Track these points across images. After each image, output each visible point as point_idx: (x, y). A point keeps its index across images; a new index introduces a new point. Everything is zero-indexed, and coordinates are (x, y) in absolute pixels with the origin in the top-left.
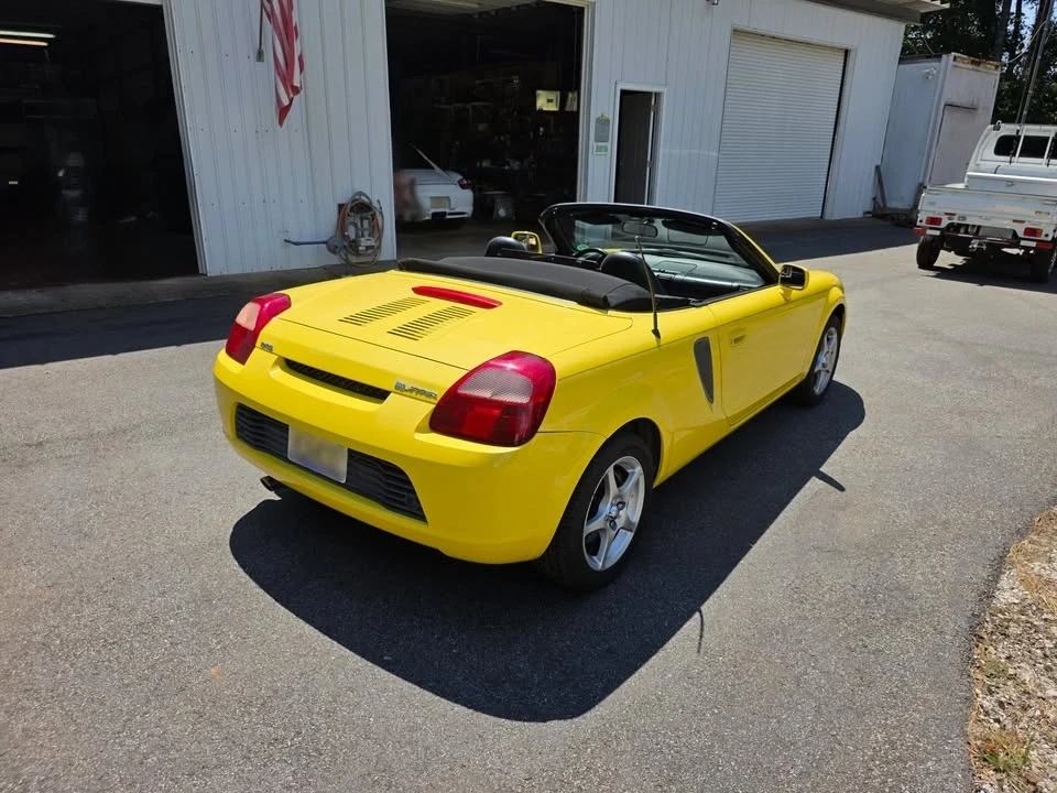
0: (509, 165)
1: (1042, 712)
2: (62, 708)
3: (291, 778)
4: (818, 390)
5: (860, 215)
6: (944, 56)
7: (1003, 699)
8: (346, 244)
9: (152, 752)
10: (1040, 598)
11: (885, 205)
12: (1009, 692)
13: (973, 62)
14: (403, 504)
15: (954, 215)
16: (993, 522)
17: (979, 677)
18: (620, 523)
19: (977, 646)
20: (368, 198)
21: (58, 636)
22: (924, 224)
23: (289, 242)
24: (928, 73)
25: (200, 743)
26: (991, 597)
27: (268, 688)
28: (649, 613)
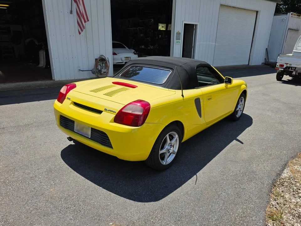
0: (150, 47)
1: (289, 206)
2: (9, 198)
3: (72, 217)
4: (238, 116)
5: (261, 64)
6: (288, 13)
7: (279, 202)
8: (97, 71)
9: (33, 210)
10: (295, 175)
11: (269, 61)
12: (281, 200)
13: (298, 15)
14: (106, 143)
15: (288, 64)
16: (285, 154)
17: (273, 196)
18: (171, 151)
19: (274, 188)
20: (104, 57)
21: (8, 180)
22: (278, 67)
23: (80, 70)
24: (283, 19)
25: (47, 208)
26: (280, 175)
27: (67, 195)
28: (178, 177)
